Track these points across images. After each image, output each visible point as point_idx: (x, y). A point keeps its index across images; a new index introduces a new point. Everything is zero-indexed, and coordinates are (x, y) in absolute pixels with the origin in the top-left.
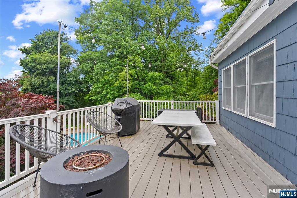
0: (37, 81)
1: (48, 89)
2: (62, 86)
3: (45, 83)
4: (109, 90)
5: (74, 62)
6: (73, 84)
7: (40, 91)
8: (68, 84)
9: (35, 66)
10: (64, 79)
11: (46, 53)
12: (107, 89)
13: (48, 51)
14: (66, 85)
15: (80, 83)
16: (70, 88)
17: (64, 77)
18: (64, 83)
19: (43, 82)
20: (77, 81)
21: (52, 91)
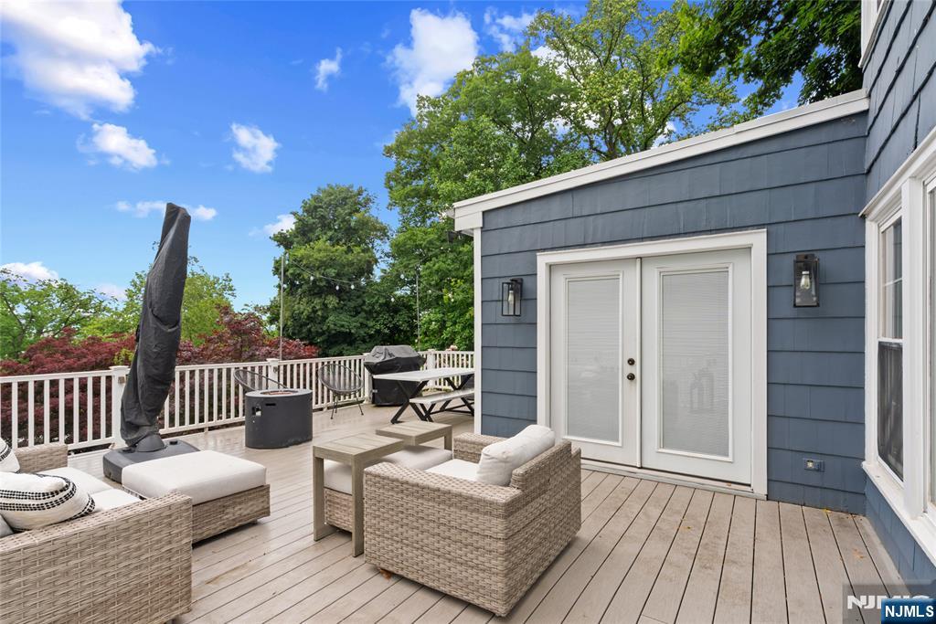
0: (304, 307)
1: (325, 328)
2: (353, 319)
3: (319, 313)
4: (458, 327)
5: (381, 257)
6: (378, 313)
7: (309, 330)
8: (366, 312)
9: (299, 275)
10: (360, 301)
11: (320, 244)
12: (455, 323)
13: (325, 237)
14: (363, 314)
15: (393, 309)
16: (371, 323)
17: (358, 297)
18: (359, 309)
19: (314, 311)
20: (387, 304)
21: (333, 332)
